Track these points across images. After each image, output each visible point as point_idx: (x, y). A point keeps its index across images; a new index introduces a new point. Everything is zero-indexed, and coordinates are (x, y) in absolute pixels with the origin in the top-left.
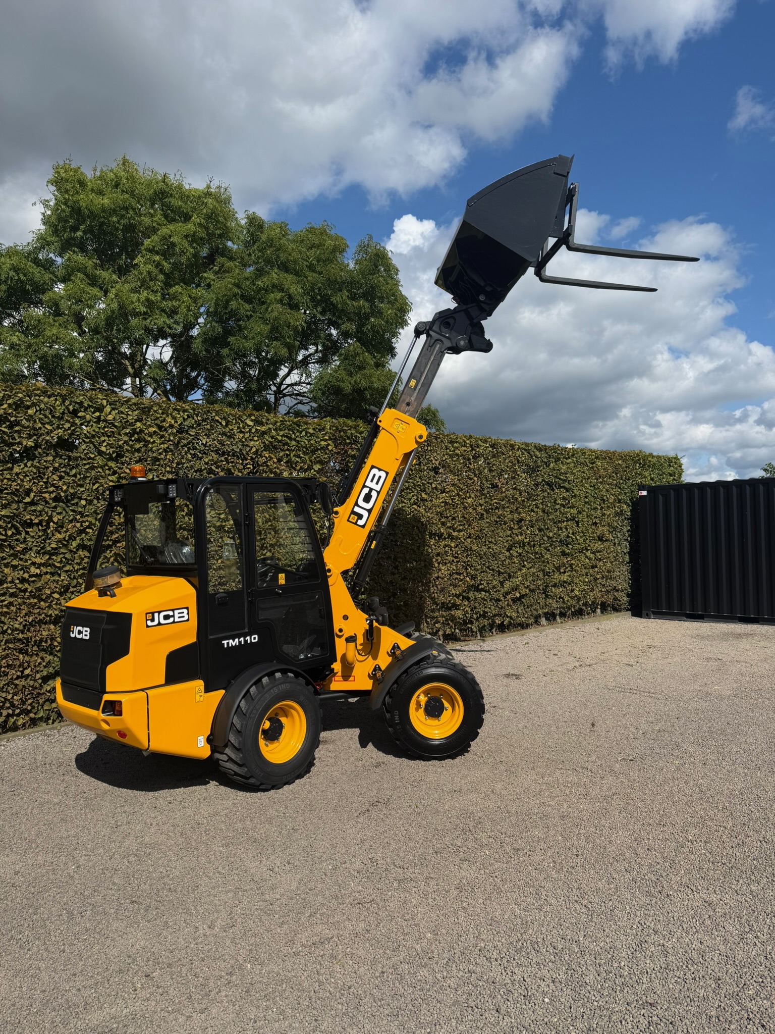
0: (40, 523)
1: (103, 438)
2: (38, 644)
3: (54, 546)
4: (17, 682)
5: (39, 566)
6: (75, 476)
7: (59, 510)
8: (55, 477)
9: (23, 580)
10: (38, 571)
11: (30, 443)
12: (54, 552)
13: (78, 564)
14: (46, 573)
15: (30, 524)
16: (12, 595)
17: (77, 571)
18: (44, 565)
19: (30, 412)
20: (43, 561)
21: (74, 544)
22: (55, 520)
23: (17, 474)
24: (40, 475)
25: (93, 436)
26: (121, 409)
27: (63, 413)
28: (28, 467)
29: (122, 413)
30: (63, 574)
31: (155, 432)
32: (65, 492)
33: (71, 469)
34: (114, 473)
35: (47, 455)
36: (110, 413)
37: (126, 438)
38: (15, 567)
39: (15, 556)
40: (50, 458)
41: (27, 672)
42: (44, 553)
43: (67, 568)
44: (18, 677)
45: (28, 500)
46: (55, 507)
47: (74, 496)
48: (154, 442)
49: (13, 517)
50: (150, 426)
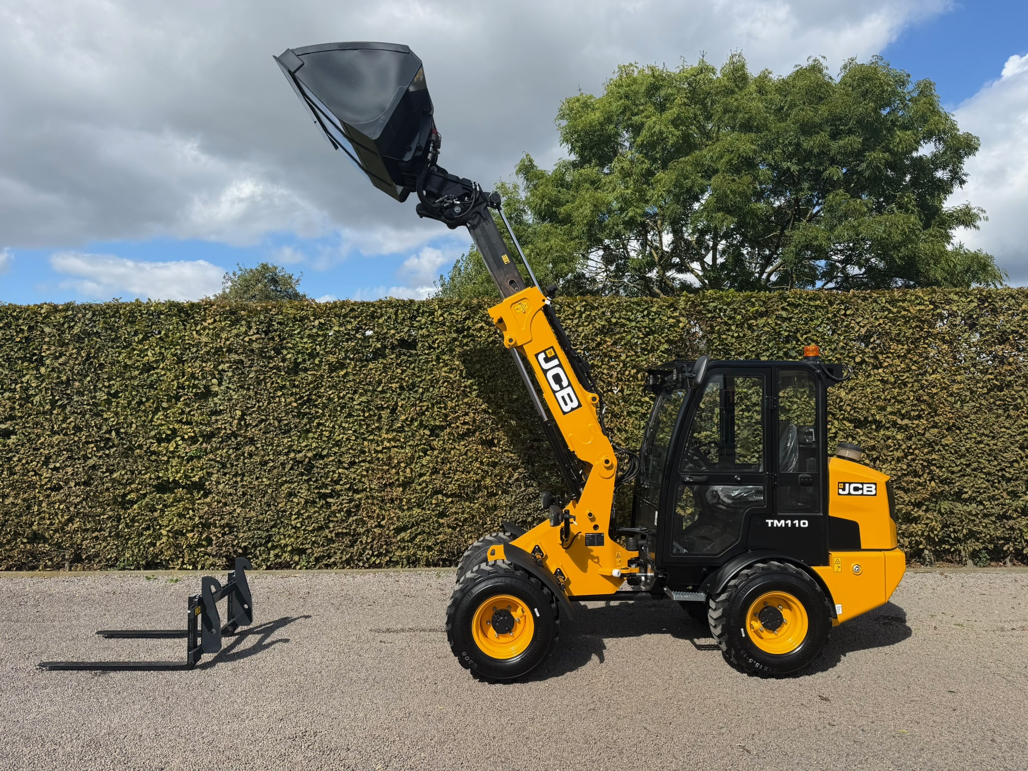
0: (388, 407)
1: (436, 337)
2: (392, 501)
3: (399, 425)
4: (375, 530)
5: (389, 440)
6: (414, 369)
7: (403, 397)
8: (399, 371)
9: (376, 452)
10: (388, 445)
11: (379, 346)
12: (401, 430)
13: (420, 440)
14: (394, 447)
15: (383, 408)
16: (370, 462)
17: (417, 445)
18: (394, 439)
19: (381, 321)
20: (390, 437)
21: (416, 424)
22: (400, 404)
23: (371, 369)
24: (385, 368)
25: (428, 336)
26: (453, 311)
27: (404, 319)
28: (380, 363)
29: (453, 314)
30: (408, 448)
31: (482, 328)
32: (408, 382)
33: (411, 364)
34: (447, 365)
35: (393, 353)
36: (442, 315)
37: (455, 335)
38: (372, 441)
39: (372, 433)
40: (393, 356)
41: (383, 523)
42: (393, 431)
43: (411, 443)
44: (376, 527)
45: (380, 389)
46: (400, 394)
47: (414, 385)
48: (481, 336)
49: (368, 402)
50: (477, 322)
